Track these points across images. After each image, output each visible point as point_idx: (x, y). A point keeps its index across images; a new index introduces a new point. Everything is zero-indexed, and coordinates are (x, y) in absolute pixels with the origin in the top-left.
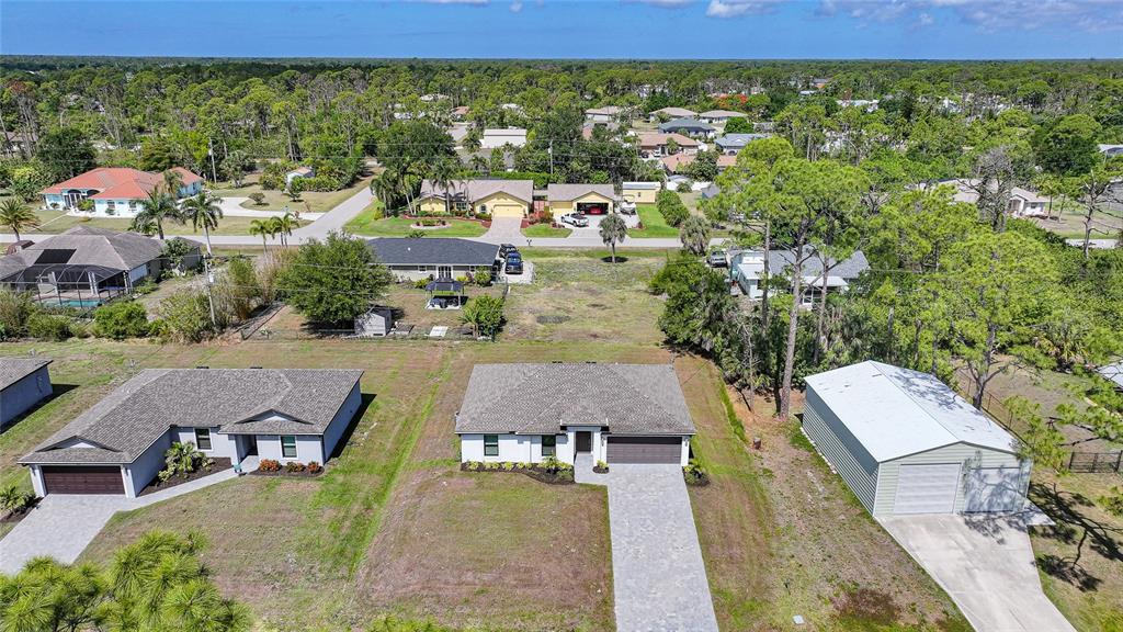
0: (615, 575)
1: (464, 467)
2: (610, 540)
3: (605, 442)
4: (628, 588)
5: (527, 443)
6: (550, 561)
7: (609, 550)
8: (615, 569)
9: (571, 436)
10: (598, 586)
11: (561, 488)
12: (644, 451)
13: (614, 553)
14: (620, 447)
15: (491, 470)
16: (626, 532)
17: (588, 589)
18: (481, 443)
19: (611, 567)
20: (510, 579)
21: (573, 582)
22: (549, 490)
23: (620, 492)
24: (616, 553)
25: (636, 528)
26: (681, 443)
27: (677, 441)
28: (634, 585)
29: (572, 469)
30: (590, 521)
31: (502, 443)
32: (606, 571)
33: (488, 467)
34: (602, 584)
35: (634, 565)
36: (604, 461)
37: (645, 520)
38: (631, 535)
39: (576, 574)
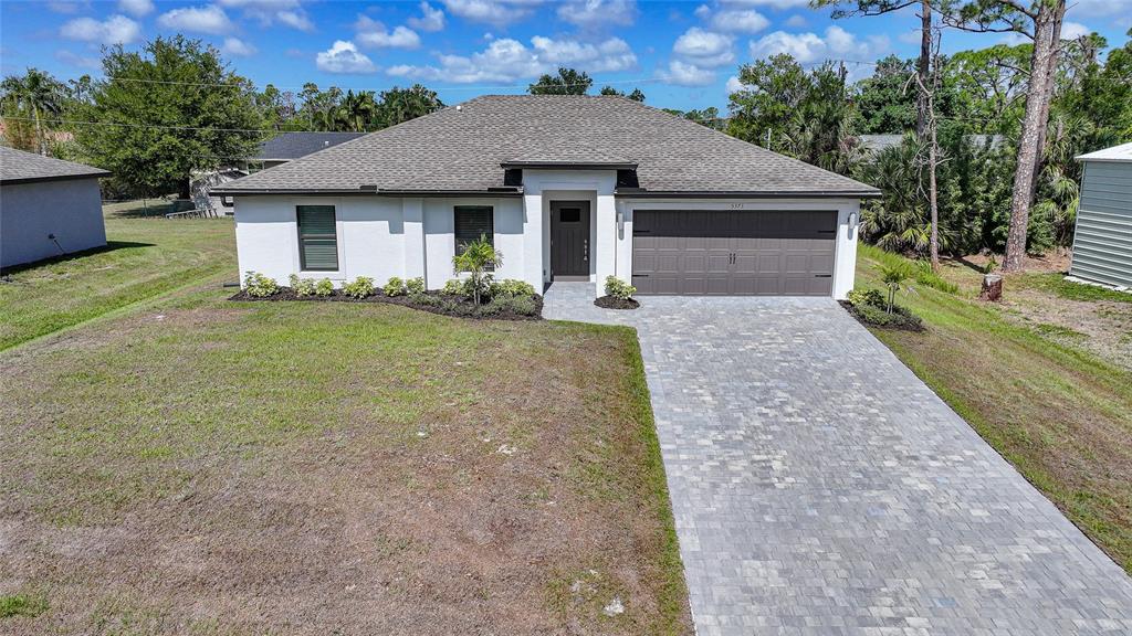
0: (688, 543)
1: (240, 296)
2: (652, 436)
3: (629, 226)
4: (756, 596)
5: (413, 228)
6: (404, 479)
7: (653, 461)
8: (682, 522)
9: (534, 205)
10: (611, 587)
11: (497, 324)
12: (733, 259)
13: (673, 472)
14: (668, 246)
15: (313, 296)
16: (711, 416)
17: (559, 597)
18: (289, 229)
19: (665, 514)
20: (182, 556)
21: (489, 569)
22: (460, 328)
23: (674, 338)
24: (678, 470)
25: (744, 410)
26: (832, 234)
27: (822, 226)
28: (777, 582)
29: (538, 301)
30: (581, 384)
31: (345, 229)
32: (644, 527)
33: (302, 292)
34: (630, 575)
35: (763, 510)
36: (625, 277)
37: (767, 391)
38: (727, 424)
39: (506, 532)
